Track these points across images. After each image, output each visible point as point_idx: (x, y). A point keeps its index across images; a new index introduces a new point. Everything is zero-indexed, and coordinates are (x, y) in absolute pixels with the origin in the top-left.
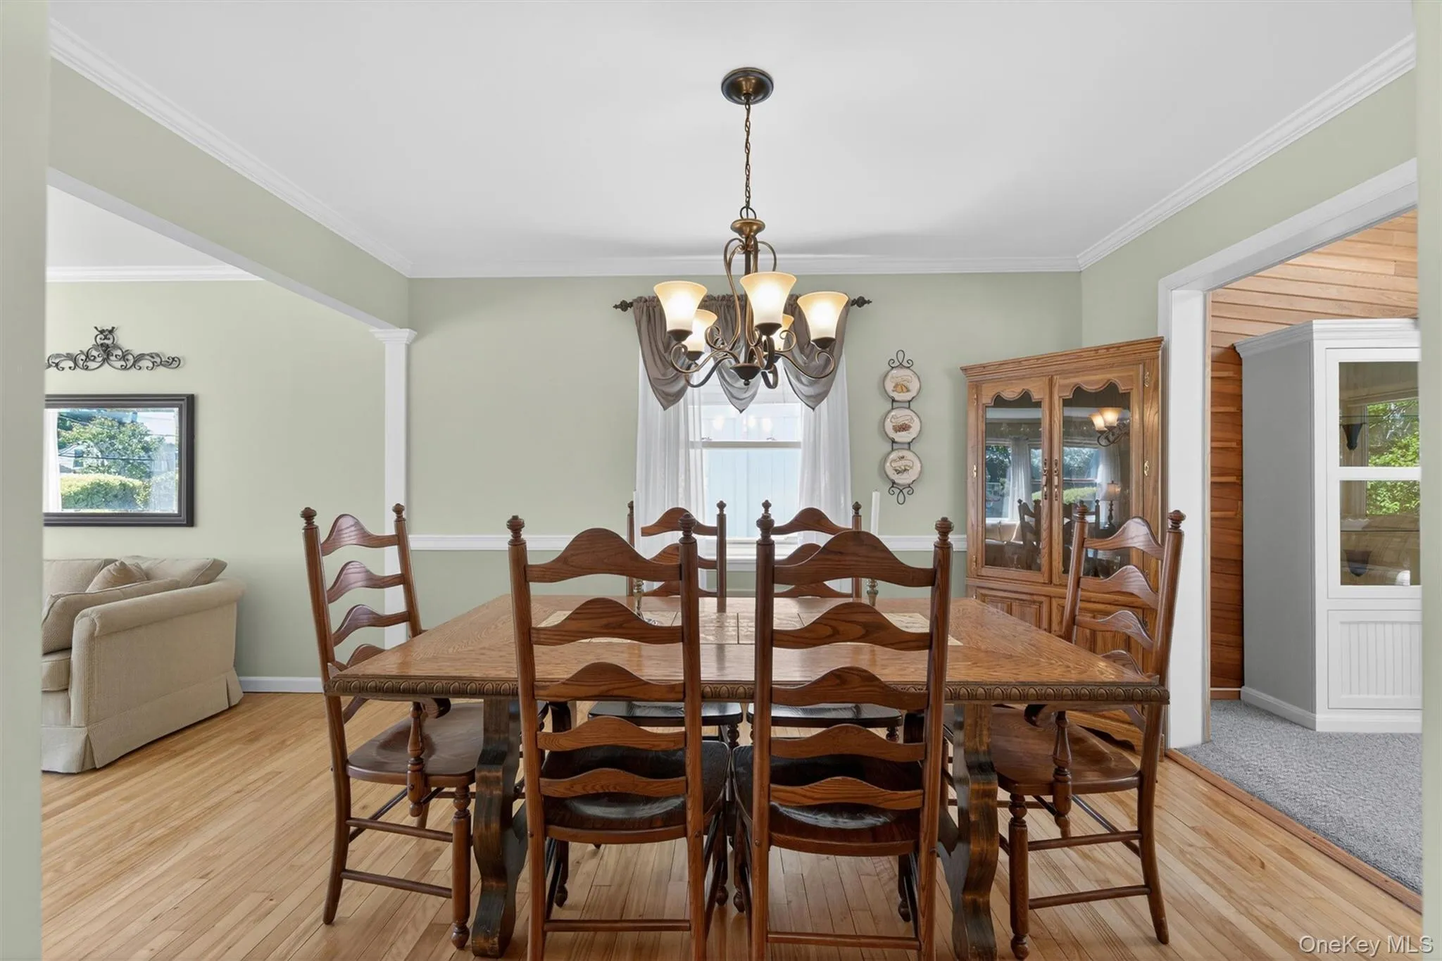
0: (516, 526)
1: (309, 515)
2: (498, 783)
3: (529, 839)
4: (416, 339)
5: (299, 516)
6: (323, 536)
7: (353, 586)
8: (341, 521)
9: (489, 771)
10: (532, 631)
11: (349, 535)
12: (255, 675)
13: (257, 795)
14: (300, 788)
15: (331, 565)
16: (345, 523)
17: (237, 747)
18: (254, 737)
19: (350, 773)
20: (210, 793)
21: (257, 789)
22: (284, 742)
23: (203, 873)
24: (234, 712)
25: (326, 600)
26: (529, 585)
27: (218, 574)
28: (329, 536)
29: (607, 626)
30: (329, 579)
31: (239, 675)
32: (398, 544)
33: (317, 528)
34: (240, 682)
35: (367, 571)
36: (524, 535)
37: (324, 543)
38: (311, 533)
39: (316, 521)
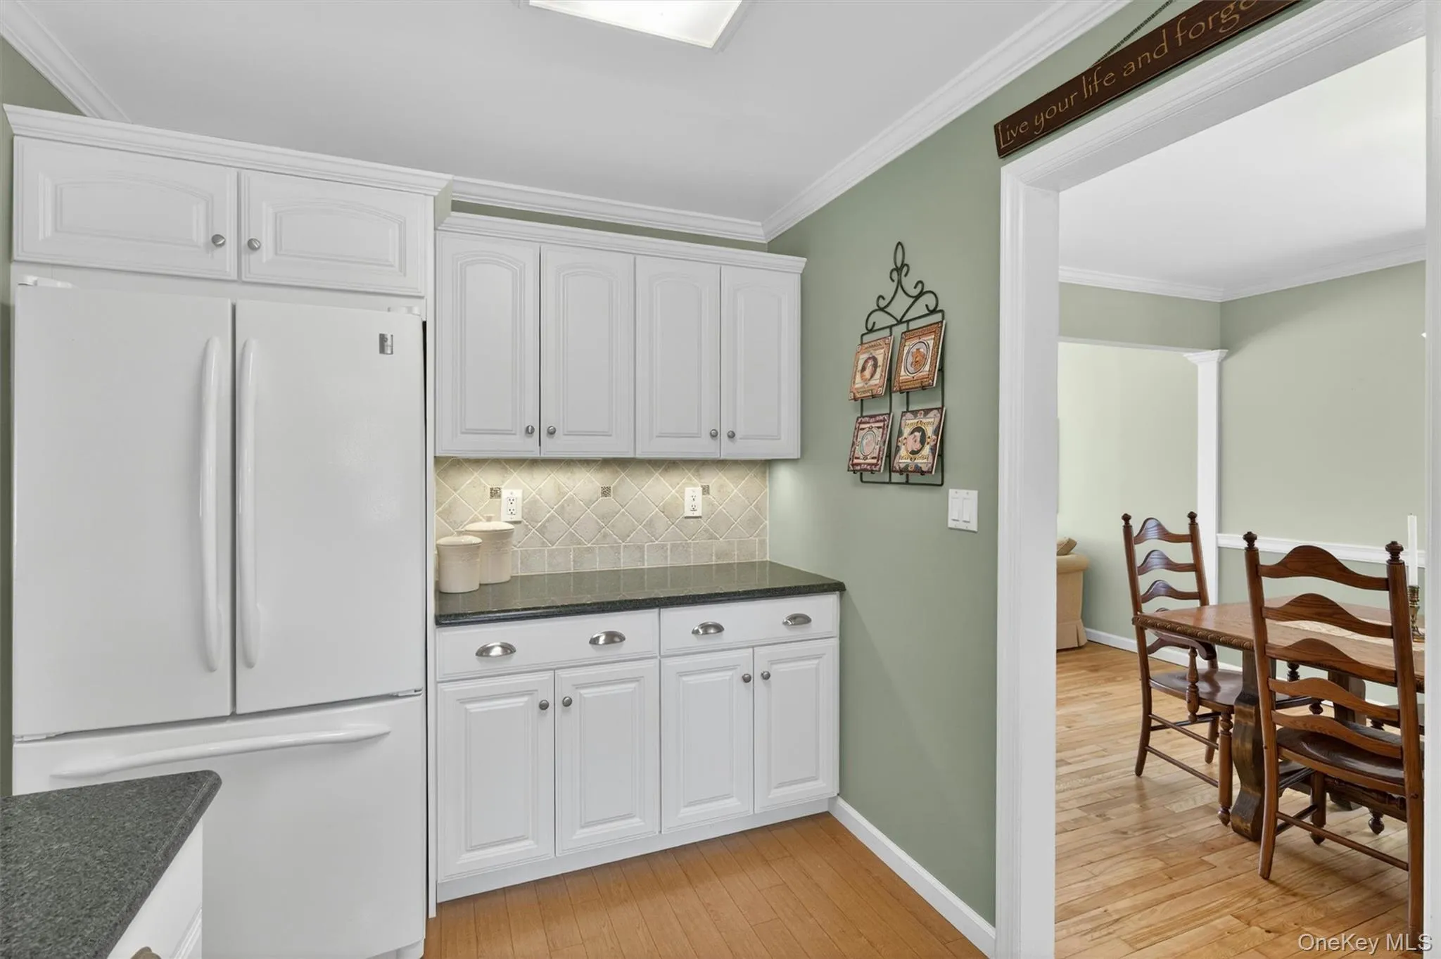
0: (1250, 538)
1: (1126, 518)
2: (1252, 717)
3: (1265, 750)
4: (1226, 358)
5: (1121, 517)
6: (1135, 531)
7: (1154, 567)
8: (1149, 521)
9: (1245, 707)
10: (1263, 609)
11: (1152, 532)
12: (1096, 629)
13: (1098, 701)
14: (1125, 707)
15: (1141, 551)
16: (1151, 524)
17: (1083, 671)
18: (1095, 669)
19: (1151, 685)
20: (1070, 690)
21: (1096, 698)
22: (1114, 678)
23: (1069, 725)
24: (1081, 650)
25: (1137, 572)
26: (1261, 579)
27: (1072, 549)
28: (1139, 533)
29: (1316, 614)
30: (1139, 561)
31: (1085, 626)
32: (1192, 542)
33: (1131, 526)
34: (1086, 632)
35: (1167, 559)
36: (1257, 544)
37: (1137, 536)
38: (1127, 529)
39: (1131, 522)
